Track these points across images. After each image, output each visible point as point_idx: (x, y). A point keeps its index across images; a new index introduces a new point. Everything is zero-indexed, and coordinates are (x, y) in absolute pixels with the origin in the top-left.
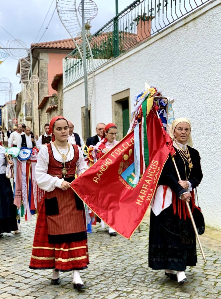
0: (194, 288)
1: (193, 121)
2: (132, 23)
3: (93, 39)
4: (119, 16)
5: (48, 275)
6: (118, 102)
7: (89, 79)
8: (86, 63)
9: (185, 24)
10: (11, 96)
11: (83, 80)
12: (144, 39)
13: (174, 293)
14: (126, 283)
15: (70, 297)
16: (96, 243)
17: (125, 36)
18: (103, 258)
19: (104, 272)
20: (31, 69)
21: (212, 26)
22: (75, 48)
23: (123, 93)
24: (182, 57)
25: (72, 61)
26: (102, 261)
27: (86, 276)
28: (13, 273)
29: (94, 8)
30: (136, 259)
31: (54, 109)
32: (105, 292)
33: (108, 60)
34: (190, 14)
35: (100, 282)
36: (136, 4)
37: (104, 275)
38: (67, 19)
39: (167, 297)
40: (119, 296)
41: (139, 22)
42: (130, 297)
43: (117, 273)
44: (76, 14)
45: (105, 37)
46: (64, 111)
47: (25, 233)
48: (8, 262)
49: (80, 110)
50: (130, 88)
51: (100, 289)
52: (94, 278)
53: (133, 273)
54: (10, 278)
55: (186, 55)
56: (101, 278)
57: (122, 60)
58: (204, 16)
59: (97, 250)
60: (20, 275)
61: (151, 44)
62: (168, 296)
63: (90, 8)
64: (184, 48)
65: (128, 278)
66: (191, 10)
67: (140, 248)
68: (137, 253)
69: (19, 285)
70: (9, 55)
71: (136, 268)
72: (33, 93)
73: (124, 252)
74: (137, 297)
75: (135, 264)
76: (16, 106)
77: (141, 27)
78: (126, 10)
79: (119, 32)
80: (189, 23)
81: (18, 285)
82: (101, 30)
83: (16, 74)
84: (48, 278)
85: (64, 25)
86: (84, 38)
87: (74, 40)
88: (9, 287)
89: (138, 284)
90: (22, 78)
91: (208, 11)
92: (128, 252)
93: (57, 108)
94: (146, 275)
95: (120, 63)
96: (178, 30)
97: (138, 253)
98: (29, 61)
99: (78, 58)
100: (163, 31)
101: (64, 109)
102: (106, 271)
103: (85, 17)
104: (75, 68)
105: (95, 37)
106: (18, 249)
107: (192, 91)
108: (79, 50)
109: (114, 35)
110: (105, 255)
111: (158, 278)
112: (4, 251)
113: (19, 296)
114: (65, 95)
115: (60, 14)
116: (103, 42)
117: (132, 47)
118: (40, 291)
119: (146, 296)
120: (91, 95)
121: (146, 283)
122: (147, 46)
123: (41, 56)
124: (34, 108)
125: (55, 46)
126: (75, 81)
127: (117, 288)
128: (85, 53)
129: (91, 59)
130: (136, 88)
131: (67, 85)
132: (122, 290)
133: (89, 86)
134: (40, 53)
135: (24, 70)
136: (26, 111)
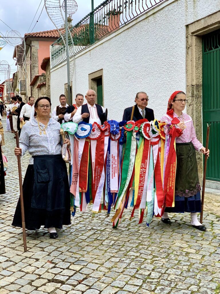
0: (154, 227)
1: (153, 95)
2: (105, 17)
3: (74, 29)
4: (94, 11)
6: (94, 80)
7: (71, 61)
8: (68, 48)
9: (146, 18)
10: (9, 75)
11: (66, 62)
12: (114, 30)
13: (138, 231)
14: (100, 223)
17: (99, 28)
20: (25, 53)
21: (168, 19)
22: (60, 37)
23: (98, 72)
24: (144, 44)
25: (57, 47)
28: (10, 216)
29: (74, 5)
31: (43, 85)
32: (83, 231)
33: (86, 46)
34: (151, 9)
35: (79, 222)
36: (108, 2)
37: (83, 217)
38: (53, 14)
40: (95, 233)
41: (110, 16)
42: (103, 234)
44: (61, 10)
45: (83, 28)
46: (51, 87)
48: (7, 207)
49: (64, 86)
50: (103, 68)
51: (79, 228)
54: (8, 219)
55: (147, 42)
56: (80, 219)
57: (96, 47)
58: (162, 11)
61: (120, 33)
62: (133, 233)
63: (71, 5)
64: (145, 36)
65: (101, 219)
66: (152, 6)
70: (8, 43)
72: (27, 73)
74: (109, 235)
76: (13, 83)
77: (112, 20)
78: (100, 6)
79: (94, 24)
80: (150, 17)
82: (80, 22)
83: (13, 58)
85: (51, 19)
86: (67, 30)
87: (59, 31)
88: (7, 227)
89: (109, 224)
90: (17, 61)
91: (165, 8)
93: (45, 84)
95: (95, 49)
96: (141, 22)
98: (23, 47)
99: (62, 45)
100: (129, 23)
101: (51, 85)
102: (84, 214)
103: (67, 12)
104: (60, 53)
105: (75, 28)
106: (15, 196)
107: (152, 71)
108: (63, 38)
109: (91, 26)
112: (4, 198)
113: (16, 234)
114: (51, 74)
115: (47, 10)
116: (82, 32)
117: (104, 36)
119: (115, 233)
120: (72, 74)
122: (116, 35)
123: (33, 44)
124: (27, 84)
125: (44, 35)
126: (59, 63)
127: (93, 227)
128: (67, 41)
129: (72, 46)
130: (108, 68)
131: (53, 66)
132: (97, 229)
133: (71, 67)
134: (32, 41)
135: (20, 54)
136: (21, 87)
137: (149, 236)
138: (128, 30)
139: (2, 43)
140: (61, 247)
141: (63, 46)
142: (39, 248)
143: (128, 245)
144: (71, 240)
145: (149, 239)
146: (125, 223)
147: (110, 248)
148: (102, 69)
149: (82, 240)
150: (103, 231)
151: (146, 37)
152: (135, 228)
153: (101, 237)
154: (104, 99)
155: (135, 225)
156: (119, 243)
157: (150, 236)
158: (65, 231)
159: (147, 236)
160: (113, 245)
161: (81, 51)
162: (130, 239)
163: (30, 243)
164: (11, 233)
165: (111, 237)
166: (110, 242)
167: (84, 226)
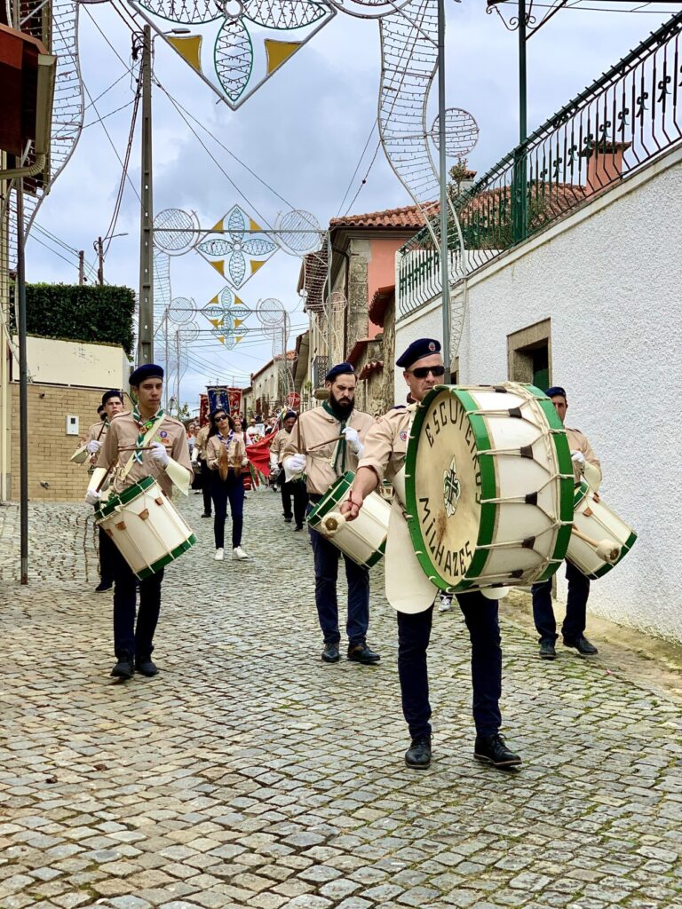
2: (559, 161)
4: (527, 144)
5: (317, 781)
6: (523, 352)
7: (455, 297)
8: (448, 259)
11: (439, 301)
13: (635, 848)
14: (510, 814)
15: (364, 841)
16: (447, 703)
18: (460, 743)
19: (457, 781)
22: (424, 226)
23: (536, 328)
25: (417, 254)
26: (456, 752)
27: (409, 790)
29: (469, 128)
30: (545, 750)
31: (377, 370)
32: (452, 835)
33: (500, 251)
35: (444, 806)
36: (568, 115)
37: (458, 789)
38: (402, 158)
39: (614, 858)
40: (488, 848)
42: (516, 852)
43: (491, 786)
44: (426, 145)
45: (489, 201)
47: (280, 672)
48: (229, 743)
50: (552, 317)
51: (440, 825)
52: (428, 797)
53: (531, 788)
54: (226, 784)
56: (448, 796)
59: (448, 723)
60: (252, 778)
62: (616, 854)
63: (460, 129)
65: (516, 801)
67: (559, 721)
68: (549, 735)
69: (244, 802)
71: (541, 775)
73: (518, 730)
74: (535, 854)
75: (539, 764)
76: (296, 364)
78: (543, 129)
79: (527, 182)
81: (240, 803)
82: (486, 179)
84: (315, 789)
85: (395, 172)
86: (444, 203)
88: (219, 807)
89: (540, 819)
92: (527, 732)
93: (382, 367)
94: (564, 795)
97: (553, 736)
99: (431, 249)
100: (632, 176)
102: (464, 780)
103: (447, 150)
104: (423, 273)
106: (258, 710)
108: (431, 228)
109: (515, 190)
110: (466, 737)
111: (596, 806)
112: (225, 715)
114: (397, 336)
115: (386, 146)
118: (292, 822)
119: (557, 852)
120: (457, 335)
121: (563, 818)
123: (354, 247)
125: (387, 221)
126: (419, 305)
127: (486, 826)
128: (445, 237)
129: (460, 250)
130: (565, 316)
131: (404, 313)
132: (498, 832)
133: (453, 315)
134: (351, 241)
137: (670, 866)
140: (373, 885)
141: (433, 252)
142: (304, 884)
143: (594, 894)
144: (410, 863)
145: (667, 879)
146: (594, 818)
147: (534, 899)
148: (549, 319)
149: (446, 868)
150: (517, 840)
152: (626, 838)
153: (508, 861)
155: (627, 827)
156: (564, 886)
157: (673, 869)
158: (394, 834)
159: (662, 867)
160: (543, 891)
161: (484, 266)
162: (602, 875)
163: (278, 865)
164: (227, 828)
165: (542, 864)
166: (535, 881)
167: (458, 822)
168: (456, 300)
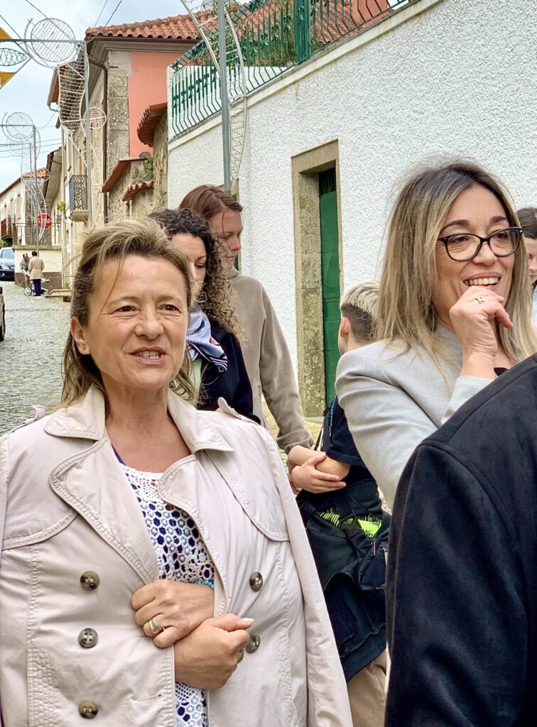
3: (243, 17)
6: (305, 174)
7: (234, 116)
8: (225, 77)
10: (36, 159)
11: (219, 119)
12: (373, 17)
17: (324, 9)
20: (86, 91)
22: (199, 40)
23: (322, 150)
24: (471, 62)
25: (190, 71)
31: (145, 190)
46: (170, 198)
50: (339, 139)
55: (481, 57)
57: (317, 70)
70: (31, 57)
72: (92, 151)
76: (47, 183)
83: (49, 105)
86: (222, 17)
87: (195, 19)
90: (63, 114)
93: (151, 188)
95: (311, 77)
98: (82, 71)
99: (207, 66)
101: (169, 192)
104: (199, 90)
105: (248, 12)
107: (498, 148)
108: (209, 45)
109: (298, 7)
114: (171, 157)
116: (270, 24)
117: (343, 36)
120: (238, 156)
122: (381, 35)
123: (113, 60)
124: (93, 188)
125: (147, 32)
126: (198, 121)
128: (224, 53)
129: (239, 67)
130: (354, 138)
131: (178, 132)
133: (234, 136)
134: (110, 52)
135: (69, 94)
136: (73, 197)
138: (418, 18)
139: (14, 58)
141: (209, 68)
148: (337, 141)
151: (477, 42)
154: (341, 237)
161: (266, 85)
168: (236, 120)
